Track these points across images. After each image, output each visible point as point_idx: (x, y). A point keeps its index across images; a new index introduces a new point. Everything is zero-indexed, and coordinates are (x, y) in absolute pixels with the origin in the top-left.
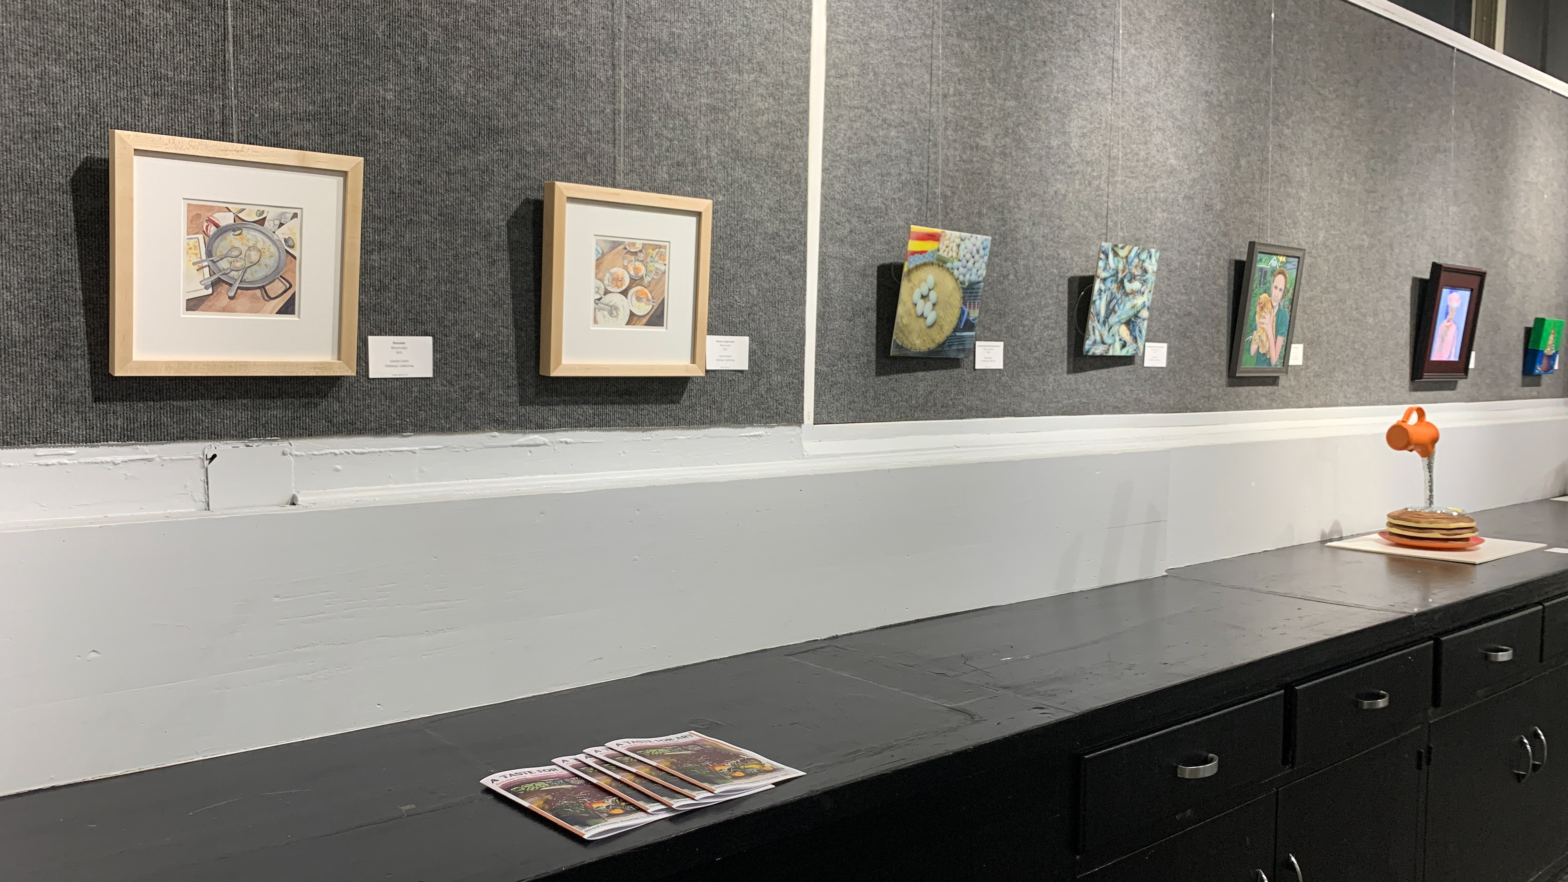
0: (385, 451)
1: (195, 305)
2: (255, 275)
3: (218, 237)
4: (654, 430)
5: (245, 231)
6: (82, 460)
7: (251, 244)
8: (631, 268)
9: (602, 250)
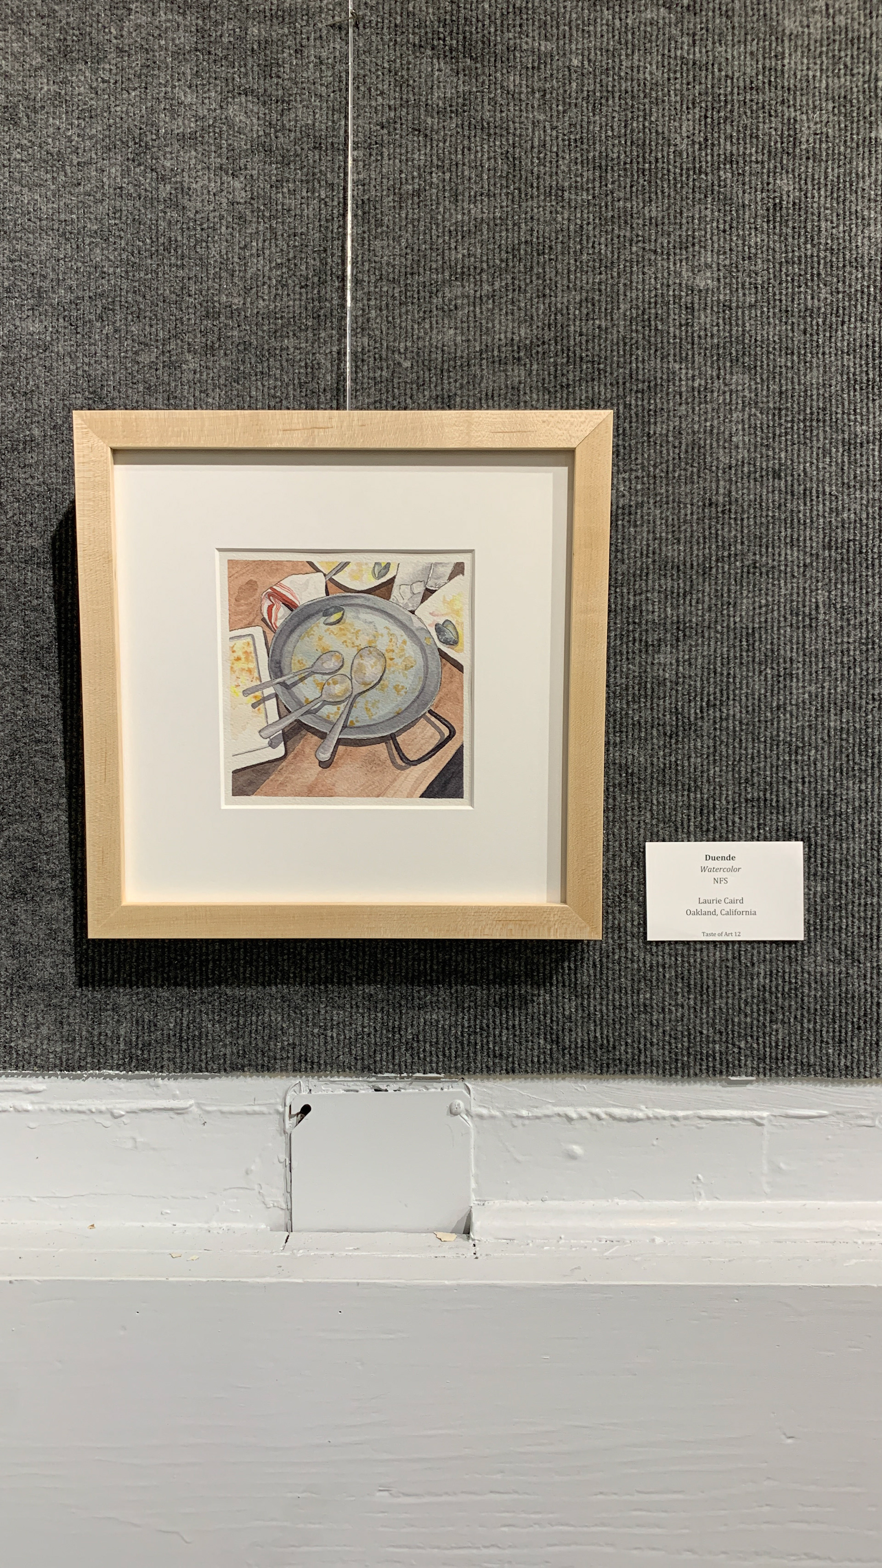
0: (686, 1118)
1: (251, 783)
2: (373, 711)
3: (292, 631)
5: (349, 614)
6: (55, 1106)
7: (363, 642)
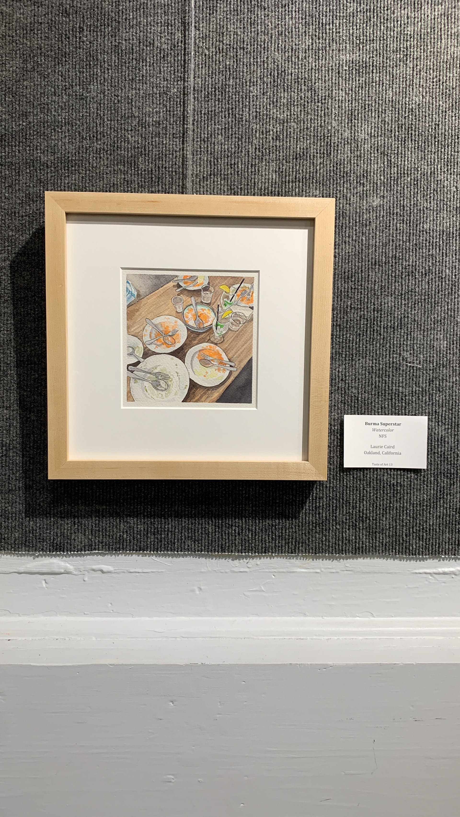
4: (253, 557)
8: (190, 316)
9: (138, 291)
